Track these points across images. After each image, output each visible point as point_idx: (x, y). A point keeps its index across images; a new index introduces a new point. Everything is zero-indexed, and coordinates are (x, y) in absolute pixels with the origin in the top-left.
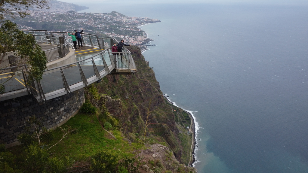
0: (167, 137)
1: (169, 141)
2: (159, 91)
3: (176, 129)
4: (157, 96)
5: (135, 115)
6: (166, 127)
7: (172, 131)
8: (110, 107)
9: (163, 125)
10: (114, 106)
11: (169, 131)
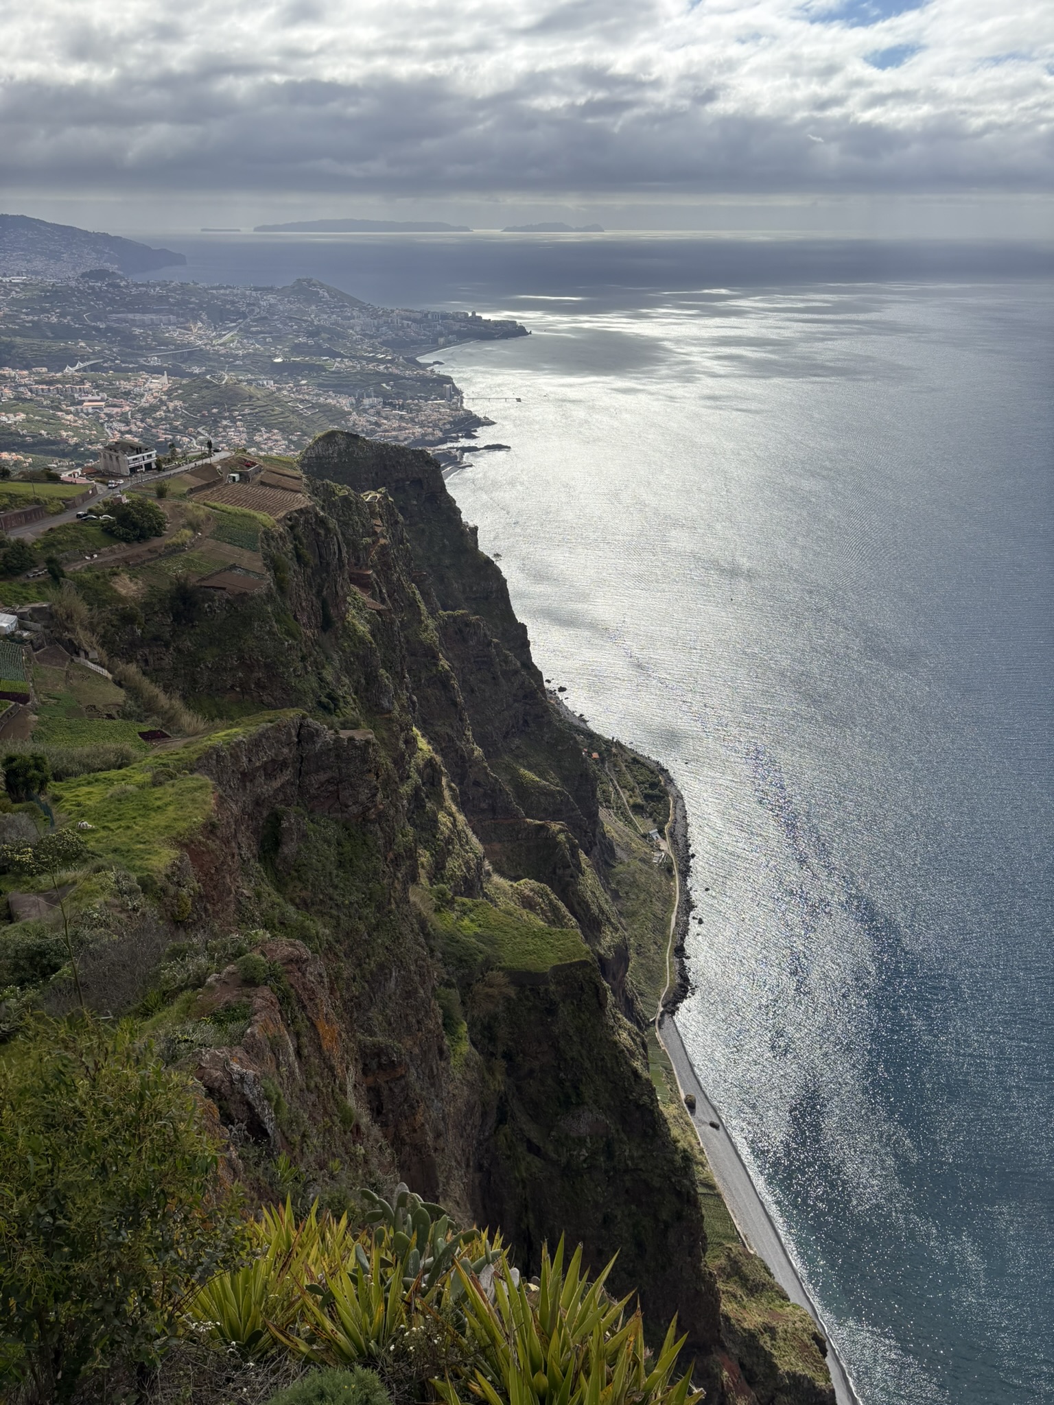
0: (568, 884)
1: (575, 900)
2: (527, 665)
3: (601, 843)
4: (521, 693)
5: (424, 784)
6: (562, 837)
7: (587, 854)
8: (323, 777)
9: (548, 829)
10: (340, 769)
11: (575, 855)
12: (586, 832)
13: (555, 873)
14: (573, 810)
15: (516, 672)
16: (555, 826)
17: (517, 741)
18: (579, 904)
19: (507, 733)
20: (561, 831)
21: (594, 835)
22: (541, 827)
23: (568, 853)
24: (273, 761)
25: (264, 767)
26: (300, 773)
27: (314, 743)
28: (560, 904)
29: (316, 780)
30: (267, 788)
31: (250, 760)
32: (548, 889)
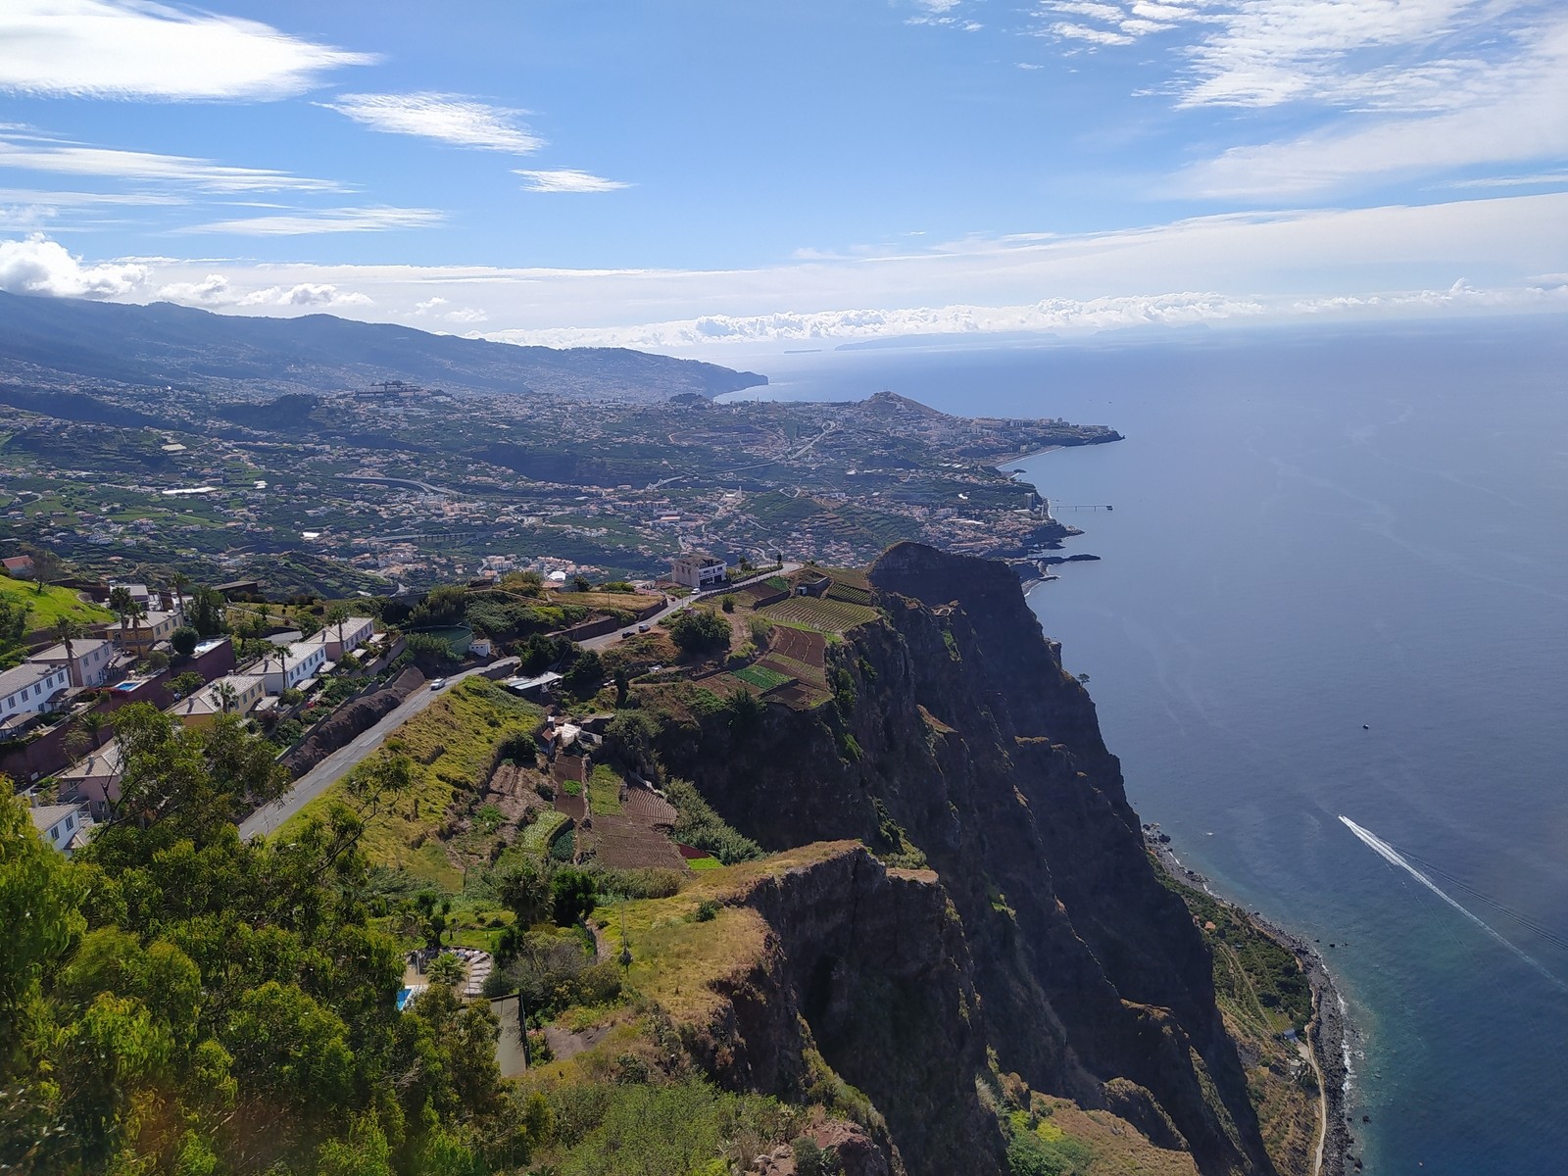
1: (1185, 1111)
2: (1121, 807)
3: (1218, 1040)
4: (1113, 839)
5: (994, 943)
6: (1167, 1029)
7: (1200, 1053)
8: (879, 923)
9: (1149, 1016)
10: (898, 915)
11: (1184, 1053)
12: (1199, 1024)
13: (1158, 1075)
14: (1181, 993)
15: (1107, 813)
16: (1159, 1014)
17: (1108, 899)
18: (1190, 1119)
19: (1096, 888)
20: (1166, 1020)
21: (1210, 1030)
22: (1140, 1011)
23: (1175, 1050)
24: (826, 899)
25: (816, 906)
26: (853, 917)
27: (871, 881)
28: (1165, 1116)
29: (871, 926)
30: (817, 930)
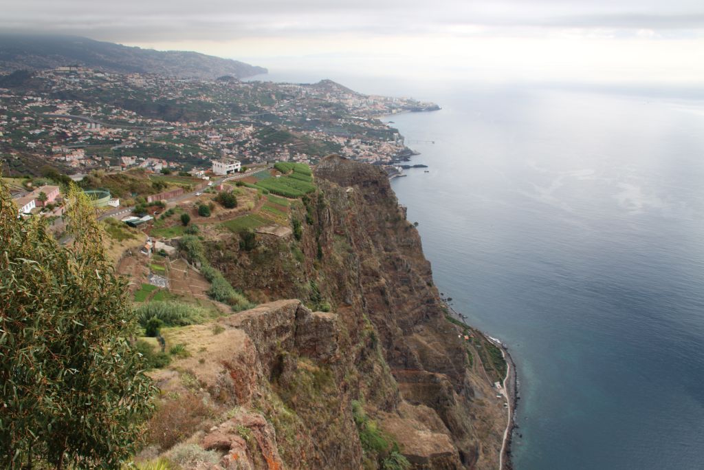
0: (445, 410)
1: (449, 418)
2: (429, 284)
3: (466, 388)
4: (425, 299)
5: (367, 346)
6: (443, 382)
7: (458, 393)
8: (308, 337)
9: (436, 378)
10: (317, 334)
11: (450, 393)
12: (458, 381)
13: (438, 402)
14: (452, 368)
15: (423, 288)
16: (440, 376)
17: (421, 326)
18: (451, 421)
19: (416, 321)
20: (443, 379)
21: (463, 383)
22: (433, 376)
23: (446, 392)
24: (282, 326)
25: (277, 329)
26: (295, 334)
27: (304, 318)
28: (440, 420)
29: (303, 338)
30: (276, 341)
31: (269, 325)
32: (434, 411)
